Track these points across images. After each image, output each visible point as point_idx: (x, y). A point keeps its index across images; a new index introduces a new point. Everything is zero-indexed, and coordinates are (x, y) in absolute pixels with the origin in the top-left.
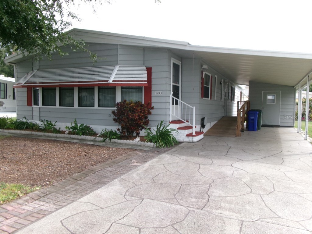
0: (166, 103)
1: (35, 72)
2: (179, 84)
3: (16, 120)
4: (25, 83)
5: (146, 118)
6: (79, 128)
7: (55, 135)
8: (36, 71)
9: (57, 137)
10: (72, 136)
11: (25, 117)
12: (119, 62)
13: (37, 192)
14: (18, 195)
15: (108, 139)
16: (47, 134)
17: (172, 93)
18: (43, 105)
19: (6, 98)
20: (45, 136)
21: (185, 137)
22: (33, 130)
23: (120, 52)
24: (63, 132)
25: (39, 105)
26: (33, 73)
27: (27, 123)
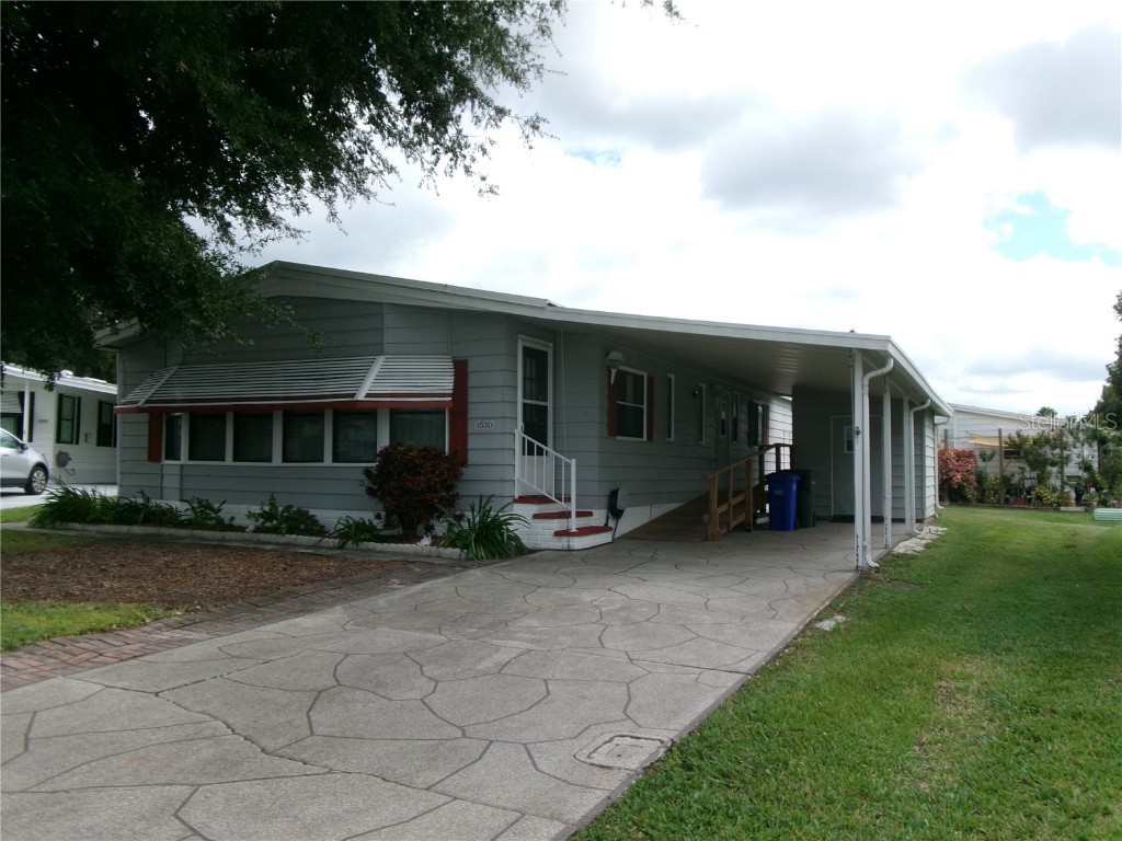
0: (503, 449)
1: (172, 372)
2: (546, 400)
3: (116, 500)
4: (147, 402)
5: (449, 488)
6: (282, 516)
7: (218, 534)
8: (175, 368)
9: (223, 540)
10: (263, 536)
11: (142, 492)
12: (387, 348)
13: (177, 618)
14: (143, 620)
15: (350, 542)
16: (198, 533)
17: (520, 423)
18: (191, 458)
19: (77, 443)
20: (193, 537)
21: (551, 537)
22: (162, 524)
23: (389, 320)
24: (242, 529)
25: (179, 459)
26: (168, 375)
27: (147, 507)
